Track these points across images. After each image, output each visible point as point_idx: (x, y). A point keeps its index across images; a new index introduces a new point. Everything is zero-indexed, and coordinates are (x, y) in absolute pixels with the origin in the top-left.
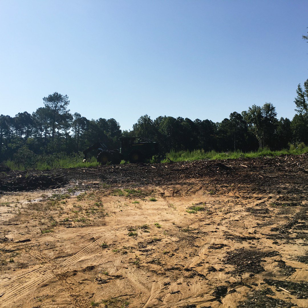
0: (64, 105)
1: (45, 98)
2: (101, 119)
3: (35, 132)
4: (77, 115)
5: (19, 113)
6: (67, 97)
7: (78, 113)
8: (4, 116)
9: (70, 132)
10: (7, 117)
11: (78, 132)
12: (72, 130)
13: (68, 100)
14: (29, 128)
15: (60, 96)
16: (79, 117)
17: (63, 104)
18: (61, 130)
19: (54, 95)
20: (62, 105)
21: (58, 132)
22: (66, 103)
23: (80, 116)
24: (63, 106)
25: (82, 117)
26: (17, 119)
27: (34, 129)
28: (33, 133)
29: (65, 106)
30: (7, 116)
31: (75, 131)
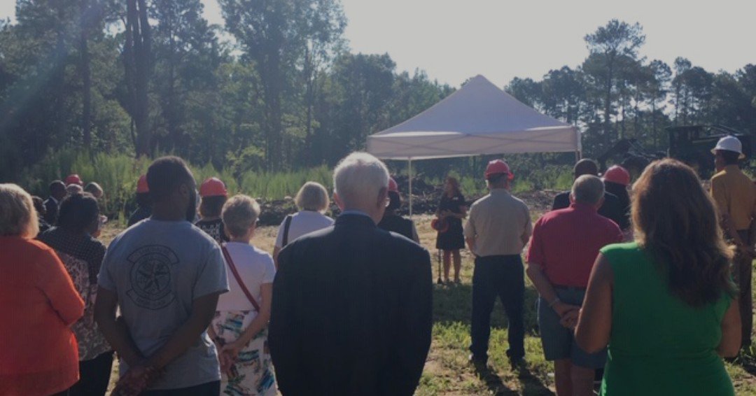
0: (632, 47)
1: (588, 36)
2: (749, 65)
3: (585, 112)
4: (680, 62)
5: (551, 72)
6: (640, 26)
7: (684, 58)
8: (520, 80)
9: (665, 106)
10: (527, 82)
11: (685, 104)
12: (671, 102)
13: (643, 34)
14: (571, 102)
15: (624, 26)
16: (686, 67)
17: (629, 44)
18: (643, 103)
19: (610, 26)
20: (629, 47)
21: (636, 108)
22: (638, 42)
23: (689, 64)
24: (631, 49)
25: (692, 67)
26: (547, 85)
27: (582, 104)
28: (581, 114)
29: (636, 49)
30: (527, 79)
31: (676, 103)
